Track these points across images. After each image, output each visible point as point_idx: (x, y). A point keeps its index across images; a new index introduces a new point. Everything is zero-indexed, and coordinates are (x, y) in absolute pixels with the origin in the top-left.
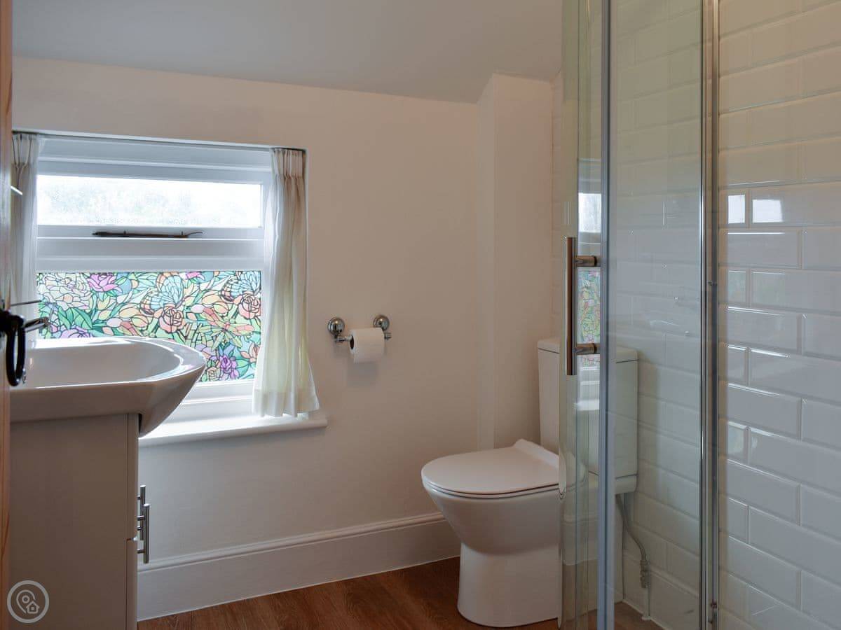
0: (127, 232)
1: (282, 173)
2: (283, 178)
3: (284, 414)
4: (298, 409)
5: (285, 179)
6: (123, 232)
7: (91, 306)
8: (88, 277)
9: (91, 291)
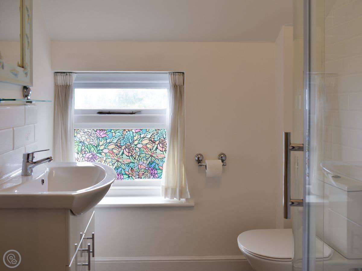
0: (110, 112)
1: (173, 84)
2: (174, 86)
3: (175, 198)
4: (181, 197)
5: (175, 86)
6: (108, 112)
7: (97, 143)
8: (96, 131)
9: (97, 137)
